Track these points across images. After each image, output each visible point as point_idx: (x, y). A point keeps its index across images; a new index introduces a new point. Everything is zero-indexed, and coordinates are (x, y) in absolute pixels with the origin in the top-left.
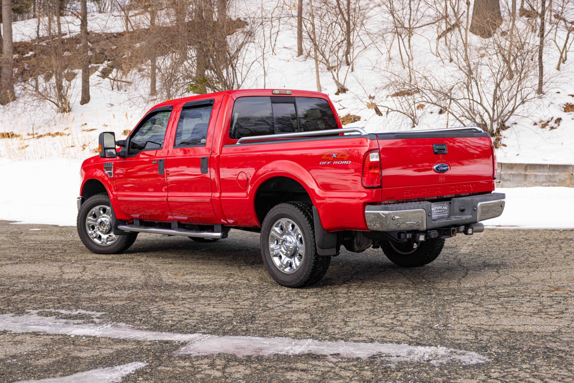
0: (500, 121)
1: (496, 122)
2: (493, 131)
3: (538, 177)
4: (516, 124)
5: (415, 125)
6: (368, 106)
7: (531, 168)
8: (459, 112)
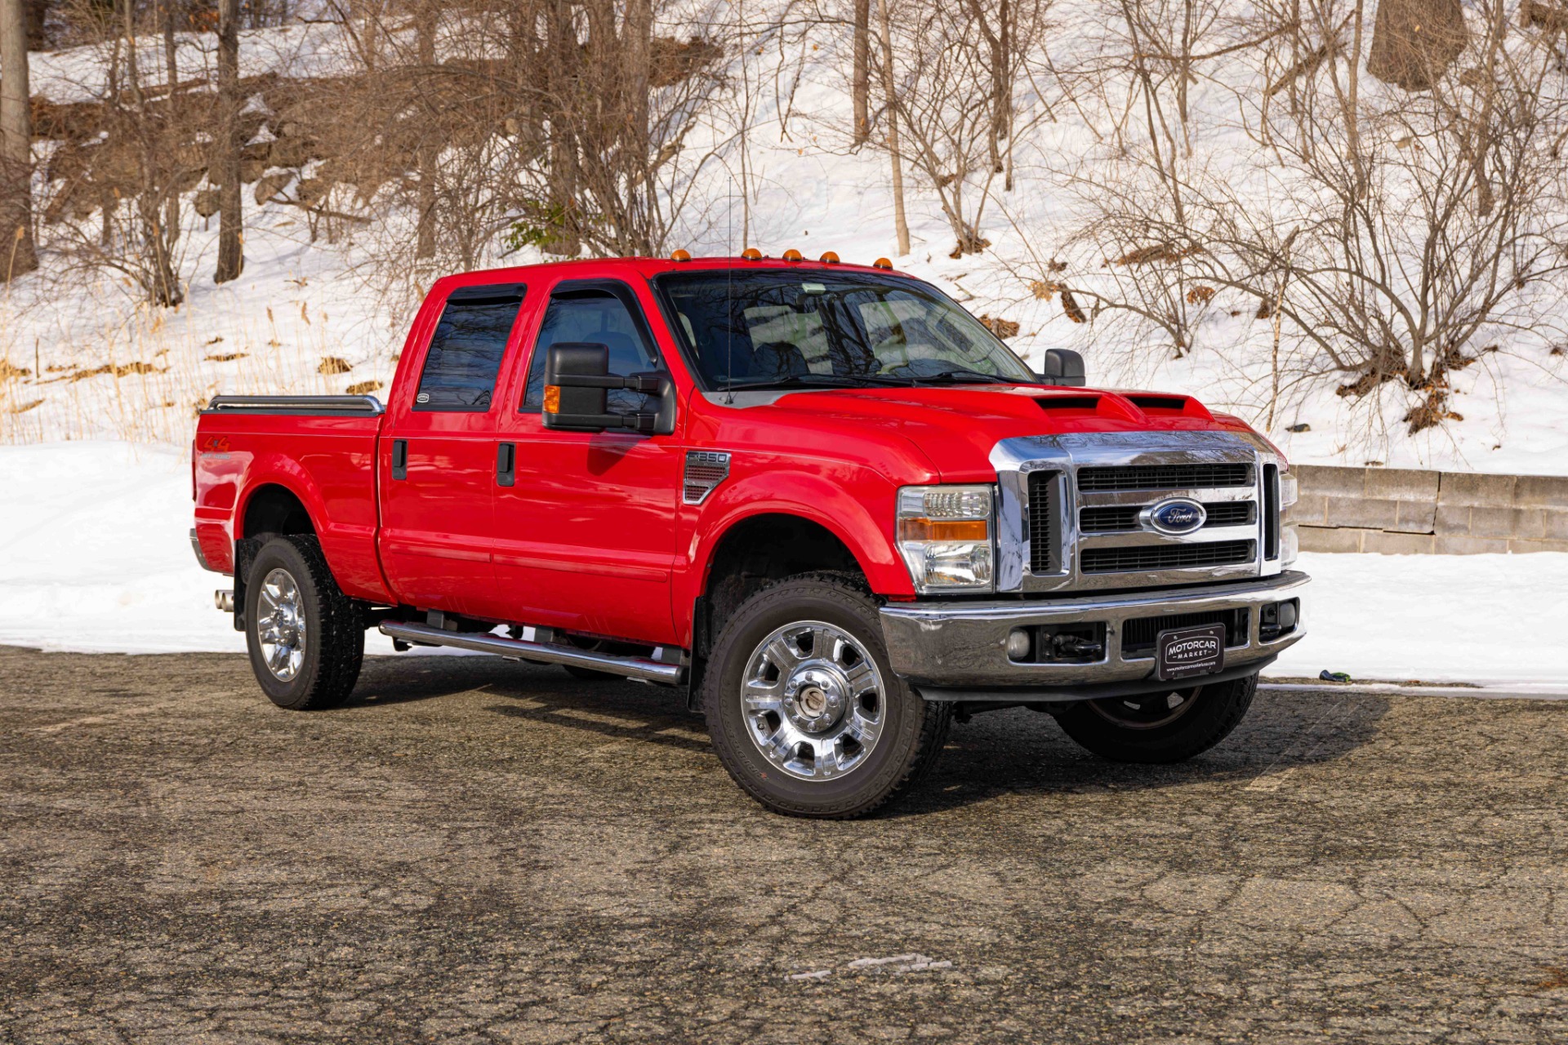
0: (1443, 341)
1: (1433, 344)
2: (1422, 370)
3: (1556, 519)
4: (1495, 349)
5: (1182, 350)
6: (1034, 291)
7: (1532, 491)
8: (1316, 311)
